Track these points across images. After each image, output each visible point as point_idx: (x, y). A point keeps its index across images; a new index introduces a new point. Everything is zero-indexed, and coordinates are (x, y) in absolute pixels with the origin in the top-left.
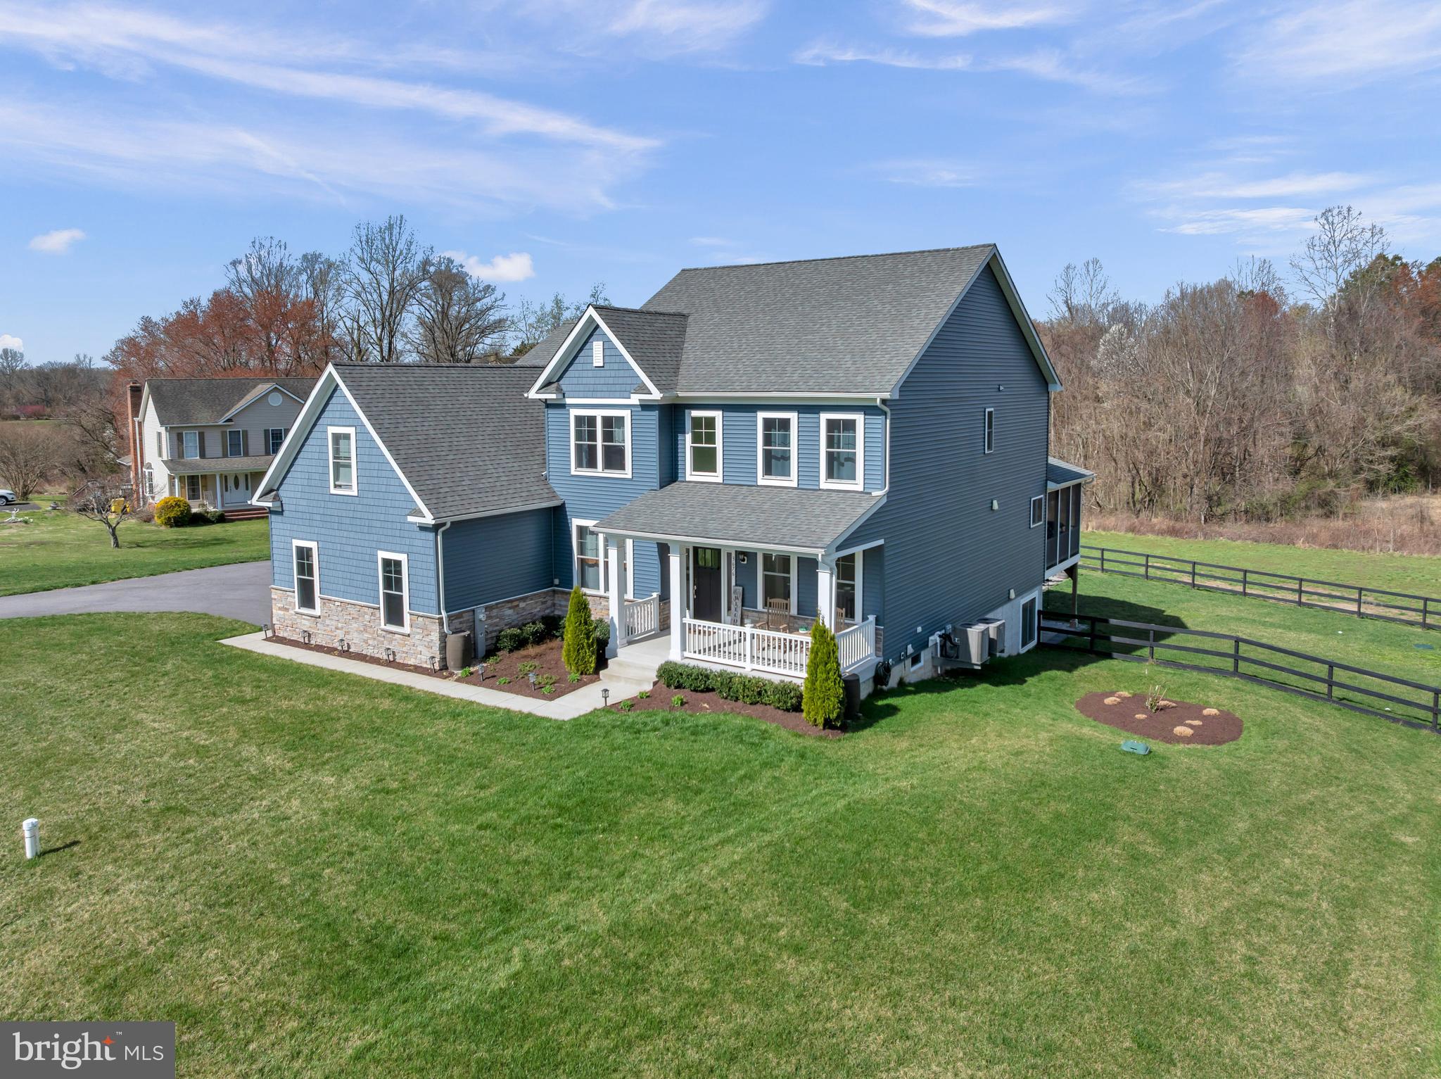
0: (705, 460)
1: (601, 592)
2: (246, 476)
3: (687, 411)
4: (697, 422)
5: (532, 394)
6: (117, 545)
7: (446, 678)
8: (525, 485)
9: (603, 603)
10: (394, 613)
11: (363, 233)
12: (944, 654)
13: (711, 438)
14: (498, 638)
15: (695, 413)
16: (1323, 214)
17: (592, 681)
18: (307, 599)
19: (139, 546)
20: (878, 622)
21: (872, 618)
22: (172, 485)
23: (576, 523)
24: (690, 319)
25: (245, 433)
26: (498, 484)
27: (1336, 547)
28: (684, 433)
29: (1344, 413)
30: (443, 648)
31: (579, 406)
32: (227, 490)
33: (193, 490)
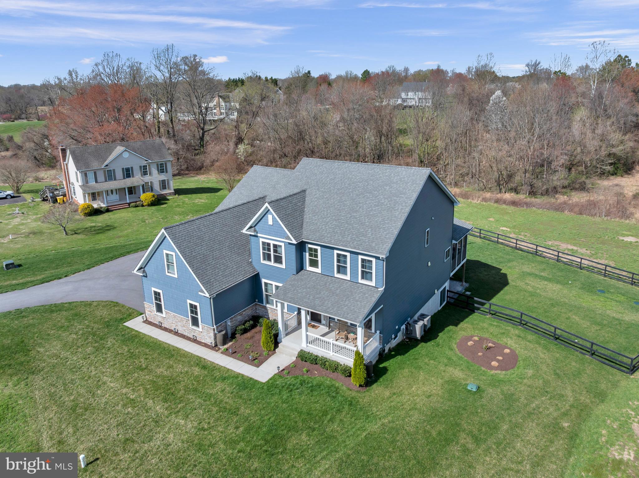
0: (314, 263)
1: (275, 307)
2: (116, 190)
3: (306, 244)
4: (310, 249)
5: (244, 231)
6: (67, 234)
7: (217, 351)
8: (243, 268)
9: (276, 311)
10: (195, 322)
11: (155, 53)
12: (407, 333)
13: (316, 256)
14: (236, 330)
15: (310, 246)
16: (593, 44)
17: (273, 354)
18: (159, 308)
19: (76, 233)
20: (380, 333)
21: (378, 332)
22: (85, 197)
23: (264, 281)
24: (307, 192)
25: (114, 170)
26: (233, 271)
27: (581, 214)
28: (306, 252)
29: (592, 144)
30: (215, 338)
31: (263, 238)
32: (108, 195)
33: (94, 197)
